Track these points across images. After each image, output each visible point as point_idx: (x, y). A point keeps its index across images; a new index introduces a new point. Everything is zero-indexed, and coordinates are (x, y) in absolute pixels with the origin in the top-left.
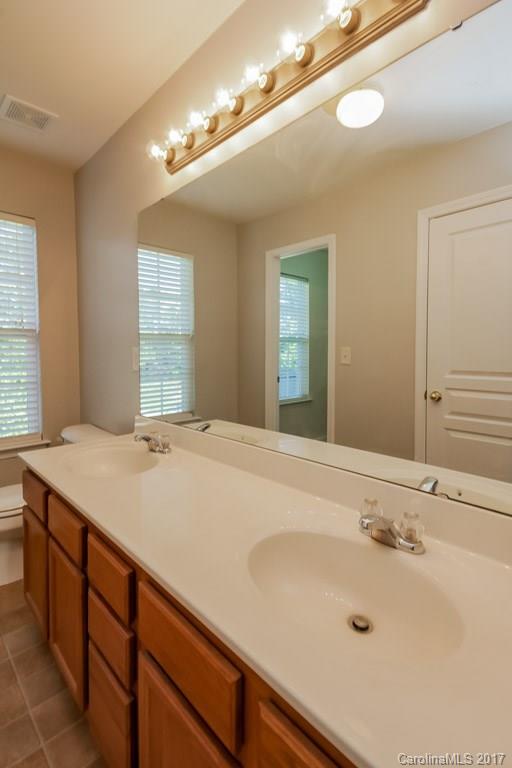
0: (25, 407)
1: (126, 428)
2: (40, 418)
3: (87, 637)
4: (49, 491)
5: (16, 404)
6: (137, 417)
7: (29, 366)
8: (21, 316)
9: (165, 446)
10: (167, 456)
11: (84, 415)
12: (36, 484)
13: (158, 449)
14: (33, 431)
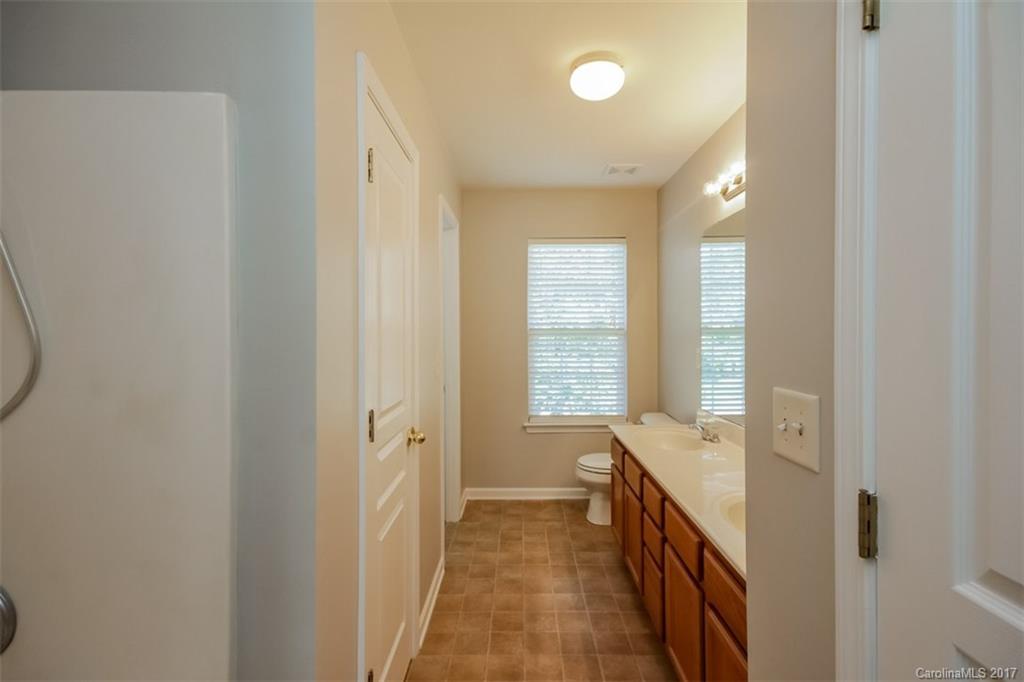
0: (615, 392)
1: (690, 420)
2: (625, 403)
3: (644, 544)
4: (626, 452)
5: (611, 389)
6: (699, 413)
7: (619, 354)
8: (614, 318)
9: (715, 436)
10: (715, 445)
11: (660, 406)
12: (619, 447)
13: (708, 437)
14: (621, 413)
